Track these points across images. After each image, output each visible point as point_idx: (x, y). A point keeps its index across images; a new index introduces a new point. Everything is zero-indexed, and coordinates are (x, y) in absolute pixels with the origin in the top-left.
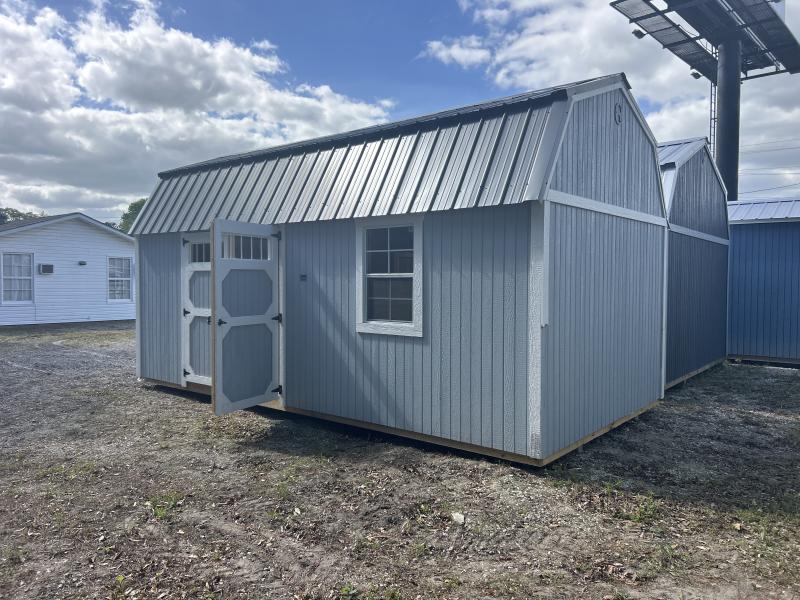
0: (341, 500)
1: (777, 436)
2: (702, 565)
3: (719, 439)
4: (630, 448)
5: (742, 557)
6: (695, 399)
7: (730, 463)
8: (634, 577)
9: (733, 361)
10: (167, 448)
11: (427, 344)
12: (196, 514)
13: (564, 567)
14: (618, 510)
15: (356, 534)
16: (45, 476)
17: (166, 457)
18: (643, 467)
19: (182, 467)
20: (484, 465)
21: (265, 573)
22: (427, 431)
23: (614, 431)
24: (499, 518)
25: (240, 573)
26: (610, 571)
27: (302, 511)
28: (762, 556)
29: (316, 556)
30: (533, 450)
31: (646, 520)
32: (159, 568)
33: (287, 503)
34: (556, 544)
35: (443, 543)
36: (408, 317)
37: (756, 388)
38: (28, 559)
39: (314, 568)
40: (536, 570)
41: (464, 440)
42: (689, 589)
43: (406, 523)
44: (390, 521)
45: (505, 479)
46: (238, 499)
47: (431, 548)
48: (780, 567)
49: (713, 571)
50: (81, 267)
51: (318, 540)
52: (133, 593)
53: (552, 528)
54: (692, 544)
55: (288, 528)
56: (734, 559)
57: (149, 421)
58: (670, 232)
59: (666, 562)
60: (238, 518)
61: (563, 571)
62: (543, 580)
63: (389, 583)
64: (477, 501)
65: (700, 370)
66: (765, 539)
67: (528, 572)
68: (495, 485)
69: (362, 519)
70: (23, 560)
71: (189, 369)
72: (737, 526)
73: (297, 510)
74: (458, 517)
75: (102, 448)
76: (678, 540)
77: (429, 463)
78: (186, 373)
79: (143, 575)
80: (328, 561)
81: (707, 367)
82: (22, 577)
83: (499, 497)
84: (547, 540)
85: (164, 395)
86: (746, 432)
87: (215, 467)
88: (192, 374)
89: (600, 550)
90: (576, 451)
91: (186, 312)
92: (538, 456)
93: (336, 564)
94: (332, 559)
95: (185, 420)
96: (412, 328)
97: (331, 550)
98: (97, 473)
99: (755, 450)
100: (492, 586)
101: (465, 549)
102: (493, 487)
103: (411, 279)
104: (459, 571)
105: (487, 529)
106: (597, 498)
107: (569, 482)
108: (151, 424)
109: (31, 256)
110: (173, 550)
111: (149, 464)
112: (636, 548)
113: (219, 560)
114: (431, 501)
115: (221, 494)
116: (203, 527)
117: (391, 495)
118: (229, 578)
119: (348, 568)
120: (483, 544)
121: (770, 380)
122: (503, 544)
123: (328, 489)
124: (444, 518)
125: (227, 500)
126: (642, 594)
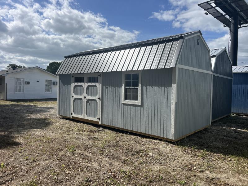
0: (118, 149)
1: (244, 136)
2: (218, 168)
3: (226, 136)
4: (200, 138)
5: (229, 167)
6: (221, 125)
7: (229, 143)
8: (199, 171)
9: (233, 115)
10: (69, 134)
11: (142, 107)
12: (79, 151)
13: (180, 167)
14: (196, 154)
15: (123, 158)
16: (37, 141)
17: (69, 137)
18: (203, 143)
19: (73, 139)
20: (158, 141)
21: (100, 166)
22: (142, 132)
23: (195, 133)
24: (162, 155)
25: (93, 166)
26: (193, 169)
27: (108, 151)
28: (235, 167)
29: (113, 162)
30: (172, 138)
31: (203, 157)
32: (72, 164)
33: (104, 149)
34: (178, 162)
35: (147, 161)
36: (137, 99)
37: (240, 123)
38: (38, 161)
39: (113, 165)
40: (172, 168)
41: (152, 134)
42: (214, 174)
43: (137, 155)
44: (132, 155)
45: (164, 145)
46: (90, 148)
47: (144, 162)
48: (240, 169)
49: (221, 170)
50: (38, 82)
51: (113, 159)
52: (67, 169)
53: (177, 158)
54: (216, 163)
55: (105, 155)
56: (227, 167)
57: (63, 127)
58: (214, 76)
59: (208, 167)
60: (91, 153)
61: (180, 168)
62: (174, 170)
63: (133, 170)
64: (156, 150)
65: (223, 117)
66: (236, 163)
67: (170, 168)
68: (161, 146)
69: (124, 154)
70: (36, 161)
71: (73, 113)
72: (229, 159)
73: (107, 151)
74: (151, 154)
75: (51, 134)
76: (212, 162)
77: (142, 140)
78: (72, 114)
79: (68, 165)
80: (116, 164)
81: (225, 116)
82: (37, 165)
83: (162, 150)
84: (175, 161)
85: (65, 120)
86: (235, 135)
87: (83, 140)
88: (74, 114)
89: (190, 164)
90: (184, 138)
91: (72, 97)
92: (173, 139)
93: (119, 164)
94: (117, 163)
95: (72, 127)
96: (138, 102)
97: (117, 161)
98: (51, 140)
99: (237, 140)
100: (160, 171)
101: (153, 162)
102: (160, 147)
103: (138, 89)
104: (151, 167)
105: (159, 157)
106: (190, 151)
107: (182, 146)
108: (63, 128)
109: (24, 79)
110: (75, 160)
111: (65, 138)
112: (200, 163)
113: (87, 162)
114: (143, 150)
115: (86, 146)
116: (82, 155)
117: (132, 148)
118: (91, 167)
119: (122, 166)
120: (158, 161)
121: (244, 120)
122: (163, 161)
123: (115, 146)
124: (147, 154)
125: (87, 148)
126: (201, 175)
